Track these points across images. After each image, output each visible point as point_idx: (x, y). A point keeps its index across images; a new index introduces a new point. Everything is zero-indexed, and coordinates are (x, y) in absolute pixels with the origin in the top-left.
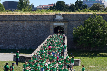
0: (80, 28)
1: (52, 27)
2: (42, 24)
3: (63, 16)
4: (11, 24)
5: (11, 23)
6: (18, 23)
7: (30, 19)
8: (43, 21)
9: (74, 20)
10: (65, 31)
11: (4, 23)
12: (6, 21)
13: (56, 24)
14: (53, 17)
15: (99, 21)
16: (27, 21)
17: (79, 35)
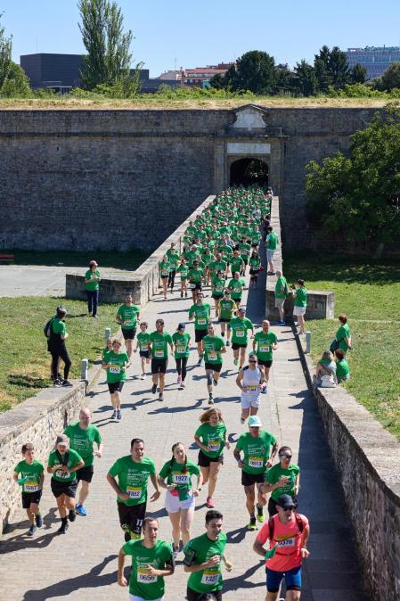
0: (336, 163)
1: (220, 160)
2: (179, 147)
3: (267, 113)
4: (55, 148)
5: (54, 142)
6: (85, 144)
7: (132, 129)
8: (184, 135)
9: (312, 129)
10: (274, 176)
11: (29, 143)
12: (33, 135)
13: (236, 149)
14: (224, 120)
16: (119, 134)
17: (331, 192)
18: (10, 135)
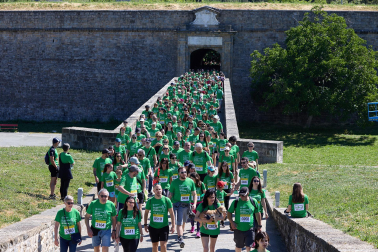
0: (275, 52)
1: (183, 50)
2: (149, 39)
3: (220, 14)
4: (51, 41)
5: (51, 36)
6: (75, 37)
7: (113, 25)
8: (154, 30)
9: (255, 26)
10: (225, 63)
11: (31, 36)
12: (34, 30)
13: (195, 41)
14: (186, 19)
15: (334, 32)
16: (102, 30)
17: (271, 75)
18: (15, 31)
